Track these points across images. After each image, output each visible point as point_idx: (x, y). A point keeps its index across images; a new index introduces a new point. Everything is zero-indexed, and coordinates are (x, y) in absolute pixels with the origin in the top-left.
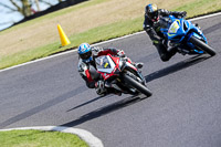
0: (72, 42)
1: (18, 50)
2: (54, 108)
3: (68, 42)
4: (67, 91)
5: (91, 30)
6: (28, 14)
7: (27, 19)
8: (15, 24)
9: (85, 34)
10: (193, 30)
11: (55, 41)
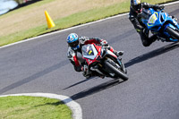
0: (56, 25)
1: (12, 31)
2: (42, 78)
3: (53, 25)
4: (52, 65)
5: (72, 16)
6: (21, 3)
7: (20, 6)
8: (11, 10)
9: (67, 18)
10: (169, 22)
11: (42, 25)
